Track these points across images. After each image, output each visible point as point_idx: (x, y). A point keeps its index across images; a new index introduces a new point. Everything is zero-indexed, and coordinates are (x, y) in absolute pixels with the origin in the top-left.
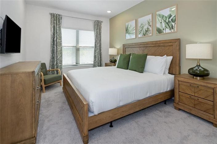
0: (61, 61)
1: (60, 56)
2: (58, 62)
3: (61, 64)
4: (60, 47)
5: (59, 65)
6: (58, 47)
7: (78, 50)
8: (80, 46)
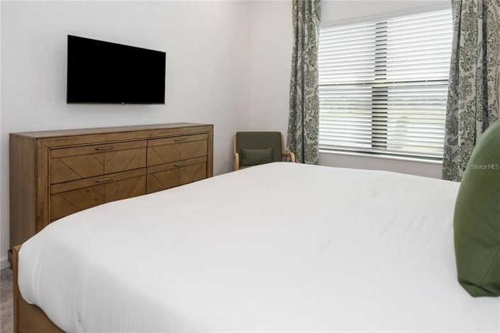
0: (316, 132)
1: (312, 114)
2: (305, 134)
3: (313, 142)
4: (313, 89)
5: (309, 142)
6: (306, 88)
7: (379, 95)
8: (389, 78)
